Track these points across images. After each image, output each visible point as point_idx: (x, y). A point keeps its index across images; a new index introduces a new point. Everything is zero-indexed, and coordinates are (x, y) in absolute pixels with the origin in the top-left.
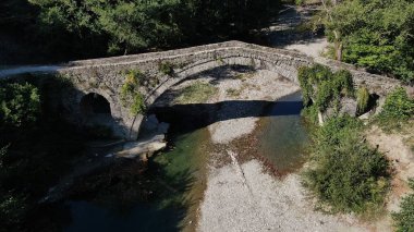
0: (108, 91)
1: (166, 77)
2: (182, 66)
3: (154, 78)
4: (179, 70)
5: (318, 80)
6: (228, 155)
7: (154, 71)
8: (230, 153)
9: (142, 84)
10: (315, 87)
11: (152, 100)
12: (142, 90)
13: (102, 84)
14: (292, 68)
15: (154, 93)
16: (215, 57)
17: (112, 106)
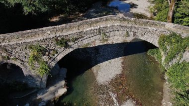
0: (18, 61)
1: (62, 49)
2: (75, 40)
3: (53, 50)
4: (72, 43)
5: (171, 43)
6: (110, 97)
7: (53, 45)
8: (111, 94)
9: (44, 54)
10: (168, 47)
11: (53, 64)
12: (45, 58)
13: (12, 57)
14: (155, 36)
15: (54, 59)
16: (100, 32)
17: (24, 70)
